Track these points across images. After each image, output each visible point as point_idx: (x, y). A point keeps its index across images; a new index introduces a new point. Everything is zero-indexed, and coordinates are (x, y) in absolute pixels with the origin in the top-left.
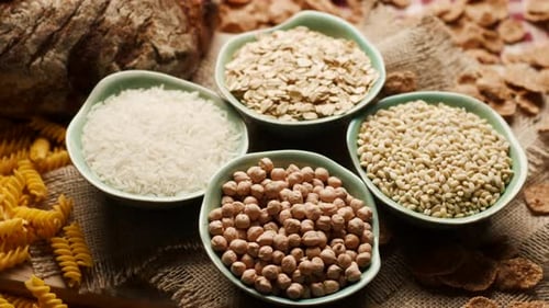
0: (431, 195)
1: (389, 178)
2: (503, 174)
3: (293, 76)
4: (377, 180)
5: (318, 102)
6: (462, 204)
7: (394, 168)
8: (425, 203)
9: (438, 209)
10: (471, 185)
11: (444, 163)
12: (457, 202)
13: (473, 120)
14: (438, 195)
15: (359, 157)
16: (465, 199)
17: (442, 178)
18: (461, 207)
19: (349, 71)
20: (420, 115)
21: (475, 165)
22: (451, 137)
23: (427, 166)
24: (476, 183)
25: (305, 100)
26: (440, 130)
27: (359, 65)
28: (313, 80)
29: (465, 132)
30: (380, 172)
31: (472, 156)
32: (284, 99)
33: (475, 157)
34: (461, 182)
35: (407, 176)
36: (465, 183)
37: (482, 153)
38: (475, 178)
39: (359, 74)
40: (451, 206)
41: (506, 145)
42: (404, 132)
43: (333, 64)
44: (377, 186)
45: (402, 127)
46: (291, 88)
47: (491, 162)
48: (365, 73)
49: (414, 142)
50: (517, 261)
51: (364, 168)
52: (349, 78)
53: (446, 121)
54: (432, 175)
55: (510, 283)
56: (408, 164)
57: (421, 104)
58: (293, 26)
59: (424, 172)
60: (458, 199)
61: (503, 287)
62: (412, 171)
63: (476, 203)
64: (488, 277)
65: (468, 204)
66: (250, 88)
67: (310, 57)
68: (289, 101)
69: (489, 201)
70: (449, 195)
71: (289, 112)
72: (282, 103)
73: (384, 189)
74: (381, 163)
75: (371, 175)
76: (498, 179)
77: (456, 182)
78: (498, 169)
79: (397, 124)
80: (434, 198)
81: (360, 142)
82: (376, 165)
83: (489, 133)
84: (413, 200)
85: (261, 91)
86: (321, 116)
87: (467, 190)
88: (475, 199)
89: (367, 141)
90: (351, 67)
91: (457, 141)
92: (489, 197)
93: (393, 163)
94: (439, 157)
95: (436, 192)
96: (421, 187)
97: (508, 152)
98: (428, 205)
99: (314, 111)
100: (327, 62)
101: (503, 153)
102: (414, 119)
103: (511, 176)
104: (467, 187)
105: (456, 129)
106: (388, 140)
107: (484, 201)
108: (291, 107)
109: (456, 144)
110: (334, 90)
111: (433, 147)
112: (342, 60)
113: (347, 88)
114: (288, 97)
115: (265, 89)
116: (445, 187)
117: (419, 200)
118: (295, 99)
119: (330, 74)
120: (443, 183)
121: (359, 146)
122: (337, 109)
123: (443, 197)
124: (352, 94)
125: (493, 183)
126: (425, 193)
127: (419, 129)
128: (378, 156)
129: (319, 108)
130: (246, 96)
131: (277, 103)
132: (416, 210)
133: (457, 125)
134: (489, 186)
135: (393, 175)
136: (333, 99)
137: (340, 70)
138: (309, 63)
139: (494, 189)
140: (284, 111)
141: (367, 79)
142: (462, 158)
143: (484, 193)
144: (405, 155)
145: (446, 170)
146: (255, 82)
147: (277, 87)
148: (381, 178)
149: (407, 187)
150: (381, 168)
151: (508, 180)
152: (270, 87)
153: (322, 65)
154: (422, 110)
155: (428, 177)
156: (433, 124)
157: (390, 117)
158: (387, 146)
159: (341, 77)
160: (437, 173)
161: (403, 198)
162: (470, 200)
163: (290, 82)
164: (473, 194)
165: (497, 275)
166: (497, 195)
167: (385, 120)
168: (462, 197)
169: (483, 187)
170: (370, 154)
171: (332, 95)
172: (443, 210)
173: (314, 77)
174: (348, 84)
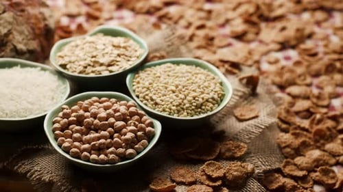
0: (177, 106)
1: (152, 100)
2: (218, 94)
3: (94, 54)
4: (145, 102)
5: (109, 65)
6: (196, 110)
7: (155, 94)
8: (174, 111)
9: (182, 113)
10: (201, 100)
11: (183, 90)
12: (193, 109)
13: (199, 70)
14: (182, 106)
15: (134, 91)
16: (197, 107)
17: (183, 97)
18: (196, 112)
19: (127, 50)
20: (169, 69)
21: (202, 90)
22: (187, 78)
23: (174, 92)
24: (203, 99)
25: (102, 65)
26: (181, 75)
27: (133, 47)
28: (106, 55)
29: (195, 75)
30: (147, 97)
31: (200, 86)
32: (89, 65)
33: (202, 86)
34: (194, 98)
35: (162, 98)
36: (197, 98)
37: (206, 84)
38: (202, 96)
39: (133, 52)
40: (189, 111)
41: (220, 81)
42: (159, 77)
43: (118, 47)
44: (146, 105)
45: (158, 75)
46: (93, 59)
47: (211, 88)
48: (136, 51)
49: (165, 81)
50: (231, 142)
51: (138, 97)
52: (127, 53)
53: (184, 71)
54: (177, 96)
55: (228, 154)
56: (163, 92)
57: (169, 65)
58: (95, 34)
59: (173, 95)
60: (193, 107)
61: (224, 157)
62: (166, 95)
63: (204, 110)
64: (215, 152)
65: (199, 110)
66: (70, 62)
67: (104, 45)
68: (93, 66)
69: (211, 108)
70: (188, 105)
71: (93, 72)
72: (89, 67)
73: (149, 105)
74: (147, 93)
75: (142, 99)
76: (216, 96)
77: (191, 98)
78: (216, 92)
79: (155, 74)
80: (179, 108)
81: (134, 83)
82: (144, 94)
83: (209, 75)
84: (167, 109)
85: (76, 63)
86: (111, 72)
87: (198, 102)
88: (203, 107)
89: (138, 83)
90: (128, 48)
91: (190, 79)
92: (211, 105)
93: (154, 92)
94: (180, 87)
95: (180, 104)
96: (171, 103)
97: (221, 84)
98: (176, 111)
99: (107, 70)
100: (114, 46)
101: (218, 85)
102: (165, 72)
103: (223, 95)
104: (198, 100)
105: (190, 75)
106: (150, 81)
107: (209, 108)
108: (94, 69)
109: (190, 81)
110: (118, 59)
111: (177, 83)
112: (122, 45)
113: (127, 58)
114: (92, 64)
115: (78, 62)
116: (185, 101)
117: (170, 109)
118: (96, 65)
119: (116, 52)
120: (183, 99)
121: (134, 85)
122: (121, 68)
123: (185, 107)
124: (129, 61)
125: (213, 98)
126: (174, 106)
127: (168, 76)
128: (145, 89)
129: (110, 68)
130: (68, 67)
131: (86, 67)
132: (169, 115)
133: (190, 73)
134: (210, 100)
135: (154, 97)
136: (118, 63)
137: (122, 49)
138: (103, 47)
139: (214, 102)
140: (90, 71)
141: (138, 54)
142: (194, 87)
143: (209, 104)
144: (161, 88)
145: (186, 93)
146: (73, 59)
147: (85, 60)
148: (147, 100)
149: (163, 103)
150: (147, 95)
151: (222, 97)
152: (81, 60)
153: (111, 48)
154: (170, 67)
155: (175, 97)
156: (176, 73)
157: (151, 71)
158: (150, 84)
159: (122, 53)
160: (180, 95)
161: (161, 109)
162: (201, 108)
163: (93, 57)
164: (202, 105)
165: (220, 150)
166: (216, 105)
167: (149, 72)
168: (196, 106)
169: (207, 101)
170: (140, 89)
171: (117, 61)
172: (185, 114)
173: (107, 53)
174: (126, 56)
